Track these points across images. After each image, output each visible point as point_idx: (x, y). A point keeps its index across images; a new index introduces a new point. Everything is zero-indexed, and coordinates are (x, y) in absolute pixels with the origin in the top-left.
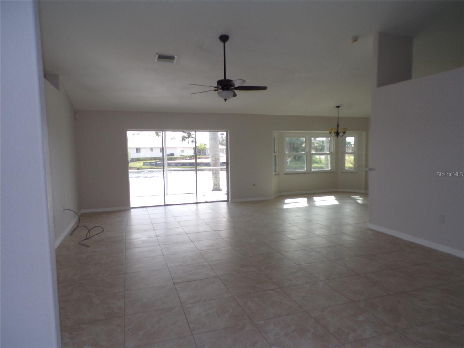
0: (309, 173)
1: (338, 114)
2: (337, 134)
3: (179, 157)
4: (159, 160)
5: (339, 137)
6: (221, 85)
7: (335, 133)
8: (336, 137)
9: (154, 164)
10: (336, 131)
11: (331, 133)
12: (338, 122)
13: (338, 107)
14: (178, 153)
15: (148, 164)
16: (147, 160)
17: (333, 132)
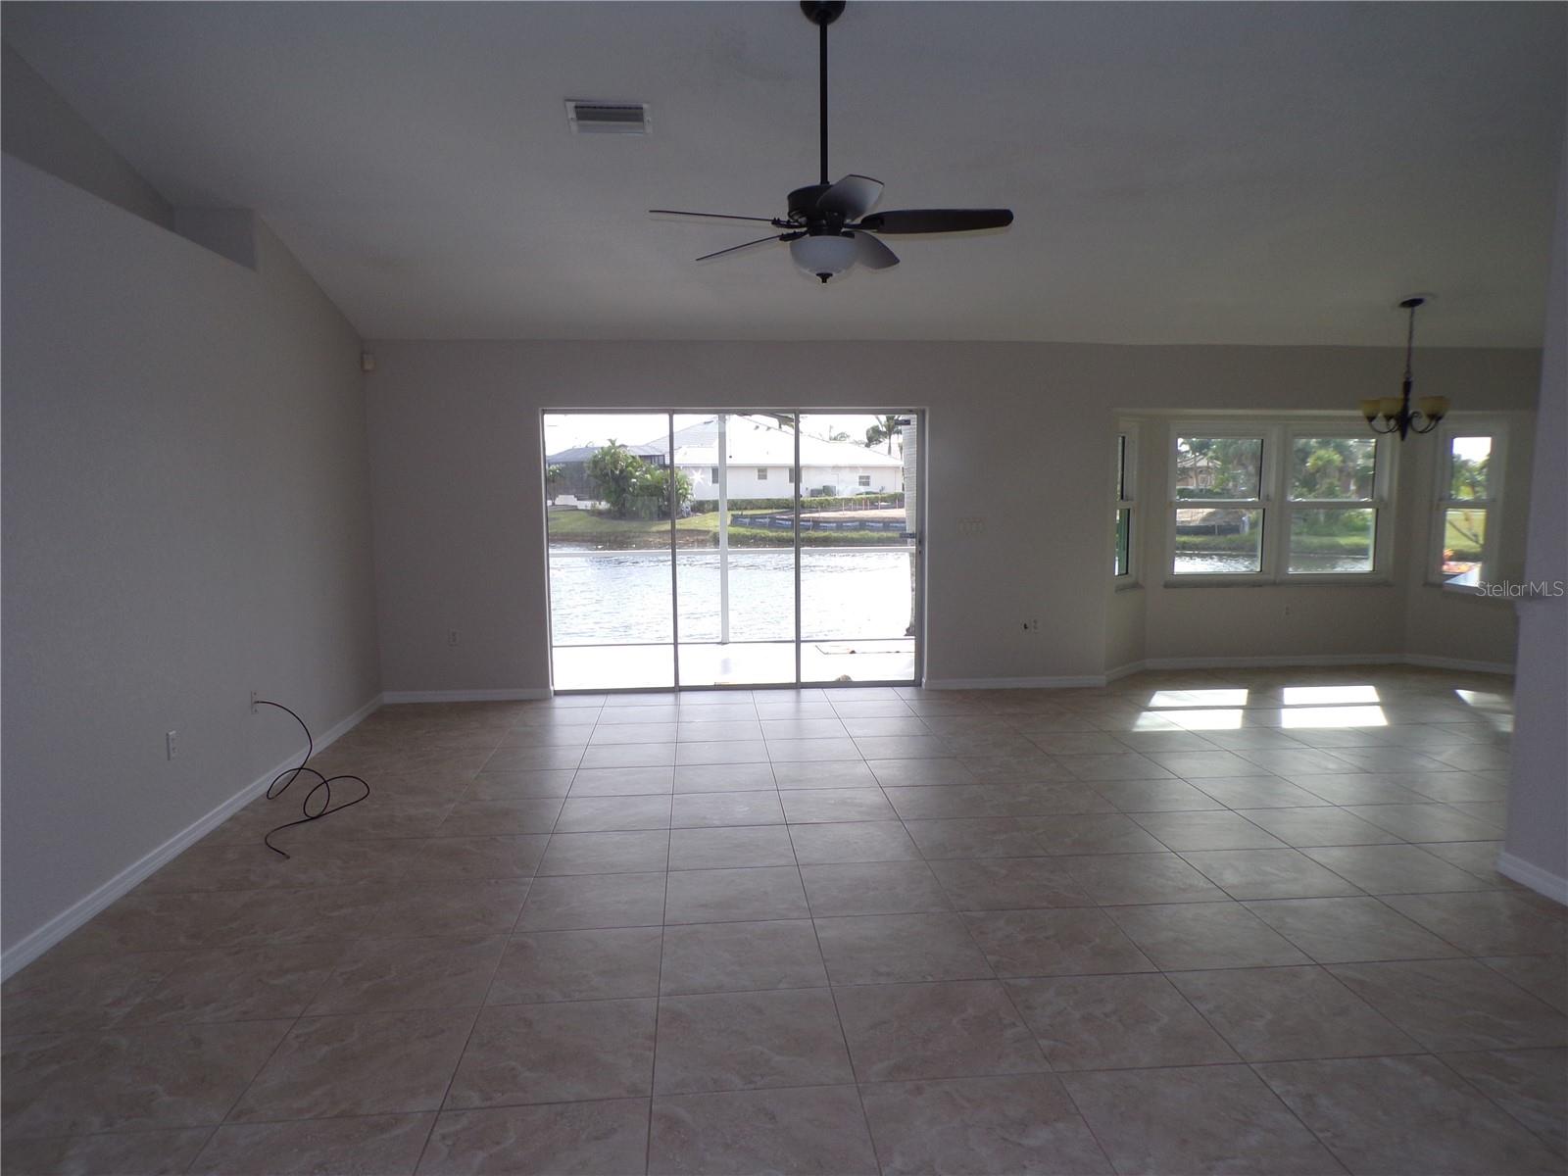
0: (1274, 584)
1: (1411, 338)
2: (1403, 422)
3: (850, 500)
4: (785, 508)
5: (1410, 433)
6: (802, 213)
7: (1388, 418)
8: (1398, 434)
9: (767, 520)
10: (1397, 408)
11: (1371, 419)
12: (1408, 372)
13: (1413, 303)
14: (847, 487)
15: (747, 520)
16: (746, 509)
17: (1380, 415)
